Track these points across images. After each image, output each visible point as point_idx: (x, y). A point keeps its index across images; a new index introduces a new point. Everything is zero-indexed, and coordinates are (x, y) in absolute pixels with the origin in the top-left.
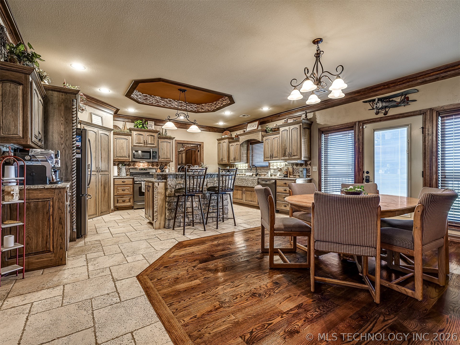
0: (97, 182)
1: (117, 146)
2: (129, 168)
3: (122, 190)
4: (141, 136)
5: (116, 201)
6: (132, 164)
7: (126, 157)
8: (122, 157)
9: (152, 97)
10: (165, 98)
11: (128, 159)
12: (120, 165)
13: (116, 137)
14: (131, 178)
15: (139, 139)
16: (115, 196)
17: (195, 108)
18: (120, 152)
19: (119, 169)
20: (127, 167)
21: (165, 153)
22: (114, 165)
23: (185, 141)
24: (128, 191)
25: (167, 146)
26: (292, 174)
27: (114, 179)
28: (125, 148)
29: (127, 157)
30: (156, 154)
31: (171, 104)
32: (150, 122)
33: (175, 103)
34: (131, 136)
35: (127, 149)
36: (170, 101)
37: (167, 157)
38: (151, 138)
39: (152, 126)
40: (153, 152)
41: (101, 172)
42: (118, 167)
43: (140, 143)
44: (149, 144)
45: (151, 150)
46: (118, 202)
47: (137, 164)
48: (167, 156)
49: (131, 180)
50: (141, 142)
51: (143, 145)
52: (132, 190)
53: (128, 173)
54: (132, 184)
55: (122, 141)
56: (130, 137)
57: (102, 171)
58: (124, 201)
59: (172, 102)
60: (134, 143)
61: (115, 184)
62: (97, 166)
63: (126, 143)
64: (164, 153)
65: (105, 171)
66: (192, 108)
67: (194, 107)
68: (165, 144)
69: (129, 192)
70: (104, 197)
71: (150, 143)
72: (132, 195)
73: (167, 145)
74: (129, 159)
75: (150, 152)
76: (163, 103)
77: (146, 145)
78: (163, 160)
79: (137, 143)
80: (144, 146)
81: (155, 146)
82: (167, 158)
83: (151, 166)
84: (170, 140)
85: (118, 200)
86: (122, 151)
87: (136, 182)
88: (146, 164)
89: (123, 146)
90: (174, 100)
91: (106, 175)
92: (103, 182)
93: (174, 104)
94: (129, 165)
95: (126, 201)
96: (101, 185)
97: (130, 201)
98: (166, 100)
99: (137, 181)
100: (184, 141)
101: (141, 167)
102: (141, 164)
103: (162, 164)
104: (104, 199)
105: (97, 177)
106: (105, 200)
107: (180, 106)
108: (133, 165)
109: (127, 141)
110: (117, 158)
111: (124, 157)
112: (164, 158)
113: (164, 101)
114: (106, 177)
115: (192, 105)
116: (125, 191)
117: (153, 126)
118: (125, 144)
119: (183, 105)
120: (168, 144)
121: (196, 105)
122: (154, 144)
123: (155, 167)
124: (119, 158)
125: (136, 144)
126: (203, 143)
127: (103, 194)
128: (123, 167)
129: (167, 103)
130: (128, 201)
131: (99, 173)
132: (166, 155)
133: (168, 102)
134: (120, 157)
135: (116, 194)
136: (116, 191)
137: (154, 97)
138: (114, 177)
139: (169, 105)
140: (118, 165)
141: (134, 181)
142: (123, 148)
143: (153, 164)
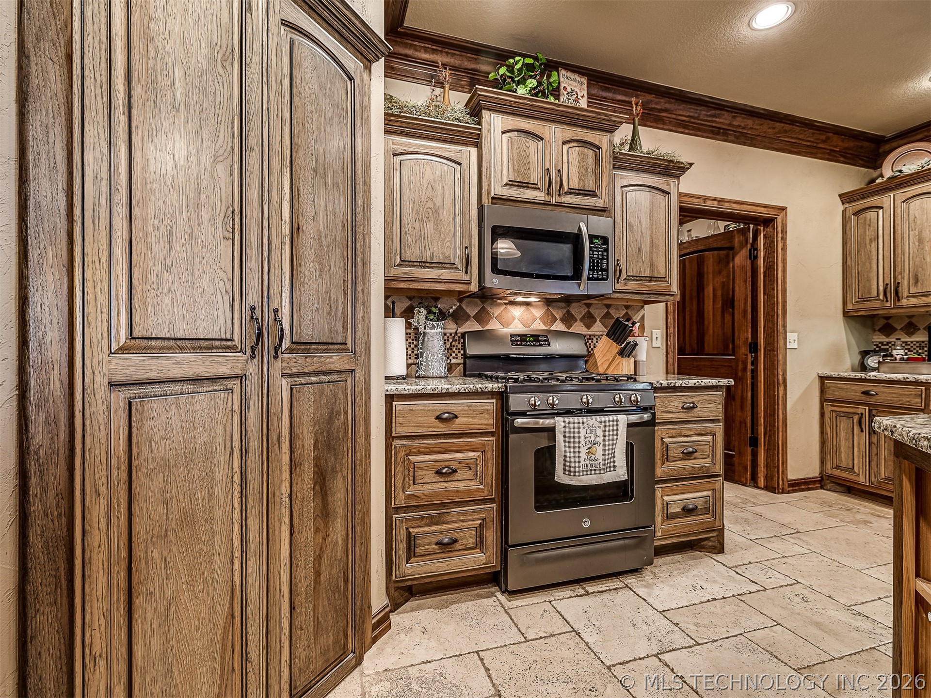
0: (254, 445)
1: (406, 197)
2: (461, 330)
3: (439, 473)
4: (532, 144)
5: (402, 546)
6: (472, 311)
7: (451, 266)
8: (432, 264)
11: (460, 275)
12: (421, 315)
13: (400, 149)
14: (491, 394)
15: (521, 161)
16: (398, 510)
18: (421, 237)
19: (415, 338)
20: (452, 327)
21: (646, 248)
22: (390, 312)
24: (470, 474)
25: (651, 211)
27: (390, 398)
28: (445, 215)
29: (458, 264)
30: (607, 250)
32: (569, 74)
34: (478, 145)
35: (458, 221)
37: (652, 270)
38: (582, 159)
39: (577, 100)
40: (592, 237)
41: (290, 350)
42: (408, 325)
43: (526, 186)
44: (572, 191)
45: (582, 225)
46: (411, 553)
47: (496, 311)
48: (652, 266)
49: (490, 404)
50: (533, 179)
51: (541, 196)
52: (492, 470)
53: (453, 361)
54: (492, 434)
55: (431, 171)
56: (474, 151)
57: (301, 346)
58: (447, 547)
60: (498, 184)
61: (398, 430)
62: (253, 298)
63: (451, 182)
64: (639, 251)
65: (326, 346)
68: (644, 197)
69: (476, 484)
70: (319, 558)
71: (575, 184)
72: (492, 501)
73: (653, 204)
74: (466, 277)
75: (575, 239)
77: (559, 199)
78: (631, 285)
79: (510, 184)
80: (546, 204)
81: (598, 202)
82: (651, 279)
83: (562, 320)
84: (669, 179)
85: (411, 541)
86: (430, 227)
87: (520, 421)
88: (539, 311)
89: (438, 200)
91: (334, 377)
92: (307, 440)
94: (458, 317)
95: (458, 546)
96: (294, 465)
97: (480, 544)
99: (523, 414)
101: (517, 328)
102: (517, 312)
103: (608, 314)
104: (318, 574)
105: (254, 402)
106: (324, 576)
108: (478, 317)
109: (458, 175)
110: (406, 270)
111: (442, 264)
112: (640, 279)
114: (335, 397)
116: (458, 476)
117: (583, 104)
118: (448, 192)
120: (659, 197)
122: (592, 194)
123: (579, 328)
124: (418, 272)
125: (504, 192)
126: (783, 209)
127: (306, 536)
128: (433, 327)
130: (471, 541)
131: (277, 365)
132: (647, 263)
134: (422, 264)
135: (400, 500)
136: (398, 480)
138: (393, 388)
140: (408, 314)
141: (505, 414)
142: (436, 211)
143: (568, 312)
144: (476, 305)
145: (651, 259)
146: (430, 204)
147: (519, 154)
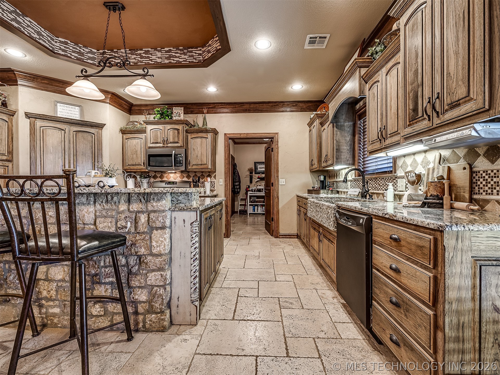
1: (129, 149)
2: (154, 181)
4: (159, 131)
6: (159, 175)
7: (140, 165)
8: (135, 165)
9: (115, 52)
10: (137, 50)
11: (142, 167)
13: (127, 138)
17: (200, 54)
18: (132, 158)
20: (151, 180)
21: (199, 155)
23: (242, 134)
25: (201, 144)
26: (467, 196)
28: (139, 152)
29: (142, 164)
30: (182, 158)
31: (148, 57)
32: (177, 108)
33: (158, 53)
34: (146, 133)
35: (142, 153)
36: (147, 52)
38: (174, 133)
39: (180, 115)
40: (176, 155)
42: (135, 180)
43: (157, 143)
44: (171, 143)
45: (173, 152)
47: (165, 175)
48: (201, 161)
50: (159, 141)
51: (161, 145)
55: (134, 142)
56: (144, 134)
59: (151, 54)
60: (149, 143)
63: (140, 144)
64: (197, 156)
66: (192, 56)
67: (196, 53)
68: (199, 140)
71: (171, 141)
73: (202, 142)
74: (144, 168)
75: (171, 155)
76: (135, 58)
77: (167, 145)
78: (194, 167)
79: (153, 143)
80: (163, 147)
81: (179, 145)
82: (201, 165)
83: (186, 177)
84: (208, 133)
86: (135, 156)
88: (178, 175)
89: (137, 149)
90: (156, 49)
93: (154, 57)
94: (155, 177)
98: (139, 52)
100: (240, 134)
101: (172, 179)
102: (172, 175)
103: (195, 174)
107: (167, 58)
108: (160, 177)
109: (142, 142)
110: (129, 167)
111: (138, 165)
112: (198, 165)
113: (136, 55)
115: (191, 52)
117: (182, 115)
118: (139, 147)
119: (174, 54)
120: (204, 140)
121: (200, 50)
122: (178, 143)
124: (132, 167)
125: (151, 145)
126: (277, 133)
129: (142, 57)
133: (144, 55)
134: (133, 165)
137: (117, 52)
139: (145, 61)
142: (136, 152)
143: (189, 174)
144: (160, 174)
145: (201, 159)
146: (135, 150)
147: (155, 135)
